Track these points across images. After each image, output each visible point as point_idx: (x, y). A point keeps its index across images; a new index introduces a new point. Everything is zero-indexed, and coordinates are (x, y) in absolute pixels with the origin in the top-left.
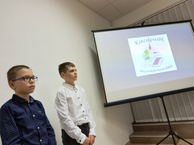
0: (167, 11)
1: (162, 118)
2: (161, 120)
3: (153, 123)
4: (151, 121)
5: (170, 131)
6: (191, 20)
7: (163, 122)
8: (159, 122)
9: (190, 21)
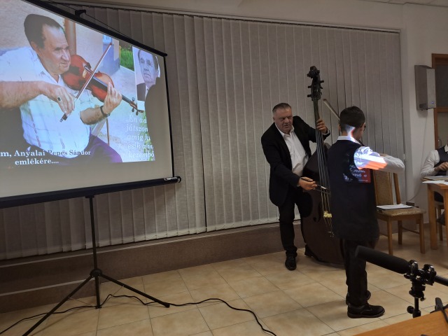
0: (127, 12)
1: (69, 243)
2: (65, 248)
3: (46, 255)
4: (41, 252)
5: (93, 268)
6: (166, 55)
7: (70, 252)
8: (62, 253)
9: (164, 55)
